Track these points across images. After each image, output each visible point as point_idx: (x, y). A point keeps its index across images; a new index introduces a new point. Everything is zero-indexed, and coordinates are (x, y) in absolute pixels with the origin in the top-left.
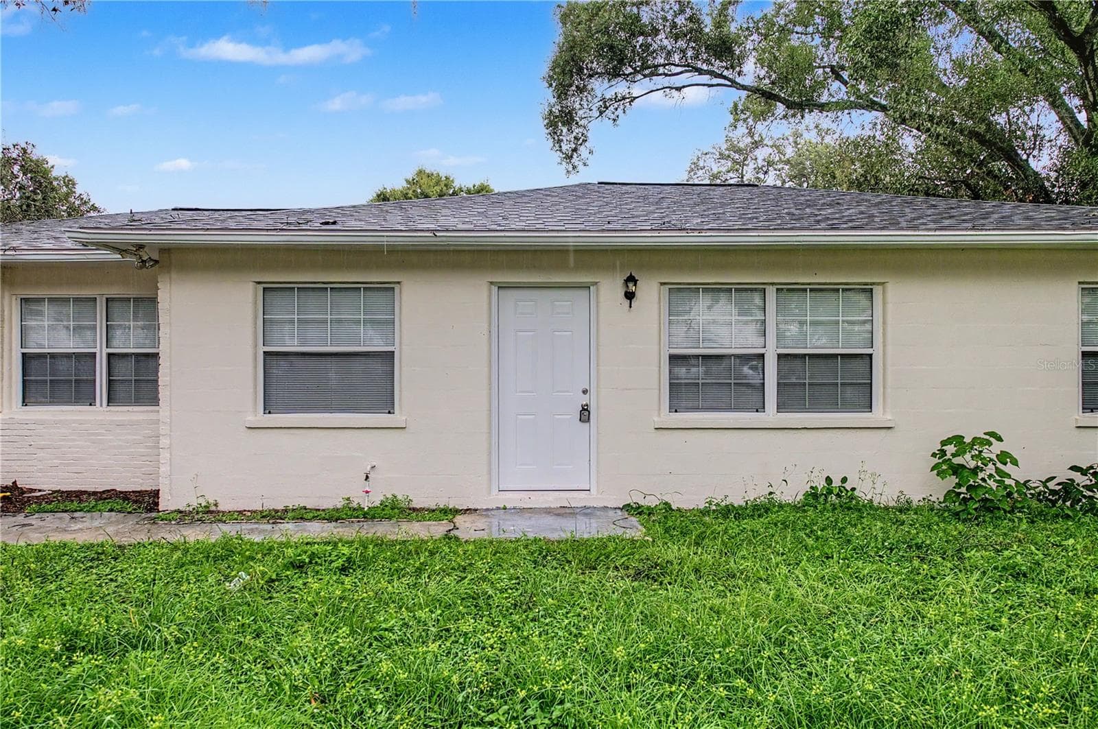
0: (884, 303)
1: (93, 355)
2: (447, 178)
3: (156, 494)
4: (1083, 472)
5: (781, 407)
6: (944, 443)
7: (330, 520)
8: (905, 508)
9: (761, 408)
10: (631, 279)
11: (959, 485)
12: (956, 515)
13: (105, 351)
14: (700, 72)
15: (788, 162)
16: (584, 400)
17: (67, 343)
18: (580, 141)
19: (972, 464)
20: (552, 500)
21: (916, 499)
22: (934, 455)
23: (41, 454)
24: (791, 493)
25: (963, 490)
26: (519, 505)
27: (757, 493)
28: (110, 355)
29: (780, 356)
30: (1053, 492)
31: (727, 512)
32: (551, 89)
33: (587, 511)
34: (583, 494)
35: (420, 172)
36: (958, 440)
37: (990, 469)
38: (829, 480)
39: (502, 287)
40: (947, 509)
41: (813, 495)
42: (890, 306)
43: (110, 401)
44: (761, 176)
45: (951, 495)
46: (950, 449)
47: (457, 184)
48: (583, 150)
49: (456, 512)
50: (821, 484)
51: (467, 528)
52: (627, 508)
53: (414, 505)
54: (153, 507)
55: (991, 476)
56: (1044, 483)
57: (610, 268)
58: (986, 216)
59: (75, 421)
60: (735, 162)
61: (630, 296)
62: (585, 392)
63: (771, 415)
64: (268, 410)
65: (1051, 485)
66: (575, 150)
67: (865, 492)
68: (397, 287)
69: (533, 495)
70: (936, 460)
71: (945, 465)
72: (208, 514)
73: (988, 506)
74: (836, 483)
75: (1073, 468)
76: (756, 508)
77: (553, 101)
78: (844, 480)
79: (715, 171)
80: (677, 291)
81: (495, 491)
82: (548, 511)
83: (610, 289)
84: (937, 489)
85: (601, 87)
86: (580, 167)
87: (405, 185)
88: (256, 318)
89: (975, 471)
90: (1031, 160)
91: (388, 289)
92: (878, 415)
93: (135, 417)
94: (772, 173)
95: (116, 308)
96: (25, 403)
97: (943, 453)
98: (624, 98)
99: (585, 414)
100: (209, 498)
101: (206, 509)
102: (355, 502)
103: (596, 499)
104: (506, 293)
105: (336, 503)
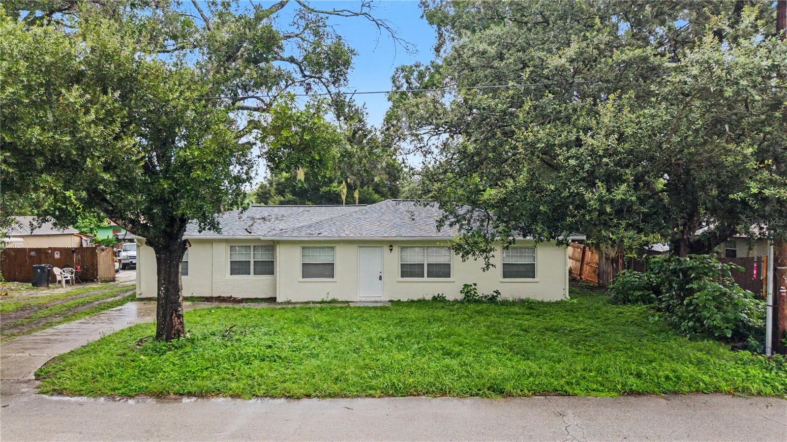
1: (250, 261)
3: (275, 298)
5: (428, 277)
6: (463, 285)
7: (320, 303)
8: (454, 301)
9: (423, 276)
10: (391, 246)
11: (466, 296)
16: (380, 274)
17: (243, 258)
20: (372, 299)
21: (456, 299)
22: (461, 289)
23: (237, 288)
24: (429, 297)
26: (365, 300)
27: (420, 297)
28: (254, 261)
29: (428, 264)
34: (379, 298)
36: (466, 285)
39: (360, 247)
40: (462, 301)
41: (434, 299)
43: (254, 274)
45: (464, 298)
49: (349, 302)
50: (436, 295)
51: (352, 305)
52: (389, 301)
53: (338, 300)
54: (275, 302)
57: (386, 245)
59: (245, 279)
61: (391, 250)
63: (425, 278)
64: (303, 277)
67: (447, 297)
69: (368, 298)
71: (463, 291)
74: (440, 295)
78: (442, 294)
80: (402, 248)
81: (358, 297)
82: (371, 302)
83: (386, 249)
84: (461, 296)
88: (300, 254)
91: (333, 248)
92: (451, 279)
93: (262, 278)
95: (257, 248)
96: (231, 274)
97: (463, 288)
99: (380, 278)
100: (289, 299)
101: (289, 302)
102: (325, 300)
103: (383, 299)
104: (361, 248)
105: (320, 300)
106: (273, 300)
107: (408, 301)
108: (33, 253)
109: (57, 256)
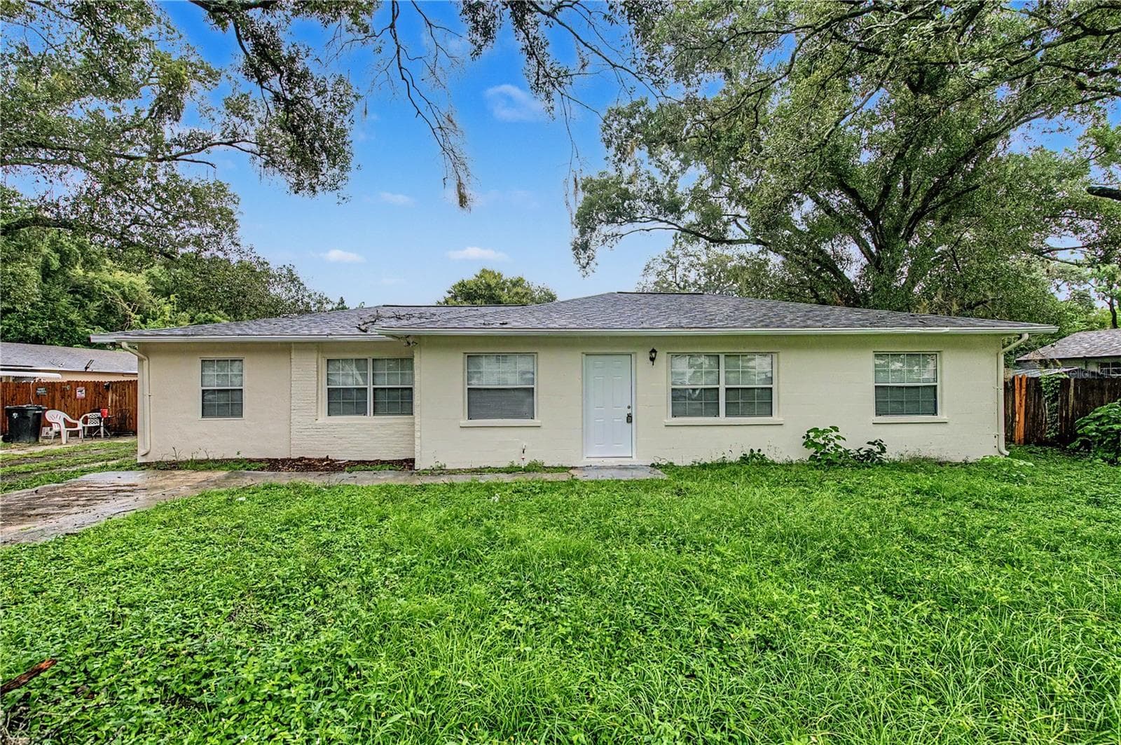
0: (778, 362)
1: (364, 389)
2: (499, 274)
3: (413, 461)
4: (874, 444)
5: (727, 415)
6: (808, 432)
7: (508, 472)
8: (791, 464)
9: (718, 414)
10: (653, 351)
11: (816, 452)
12: (816, 467)
13: (372, 387)
14: (661, 221)
15: (703, 265)
16: (629, 411)
17: (350, 383)
18: (590, 258)
19: (823, 442)
20: (614, 462)
21: (795, 459)
22: (804, 437)
23: (340, 441)
24: (734, 457)
25: (819, 454)
26: (599, 465)
27: (716, 458)
28: (375, 389)
29: (727, 389)
30: (862, 456)
31: (704, 466)
32: (578, 230)
33: (635, 468)
34: (629, 459)
35: (484, 271)
36: (815, 430)
37: (832, 444)
38: (752, 451)
39: (587, 354)
40: (810, 464)
41: (744, 459)
42: (781, 365)
43: (375, 413)
44: (687, 273)
45: (813, 457)
46: (812, 434)
47: (504, 278)
48: (592, 264)
49: (567, 468)
50: (748, 452)
51: (579, 476)
52: (653, 465)
53: (545, 465)
54: (412, 467)
55: (832, 448)
56: (858, 451)
57: (642, 346)
58: (827, 317)
59: (359, 424)
60: (672, 265)
61: (652, 359)
62: (629, 407)
63: (722, 418)
64: (470, 418)
65: (862, 452)
66: (588, 264)
67: (770, 457)
68: (535, 355)
69: (605, 460)
70: (805, 440)
71: (808, 443)
72: (441, 471)
73: (830, 463)
74: (756, 452)
75: (869, 443)
76: (718, 465)
77: (579, 236)
78: (759, 450)
79: (660, 270)
80: (673, 354)
81: (585, 458)
82: (613, 468)
83: (642, 357)
84: (805, 454)
85: (605, 229)
86: (591, 273)
87: (474, 277)
88: (464, 370)
89: (824, 445)
90: (845, 271)
91: (532, 354)
92: (775, 418)
93: (390, 422)
94: (693, 271)
95: (379, 364)
96: (329, 415)
97: (808, 436)
98: (617, 235)
99: (629, 418)
100: (442, 462)
101: (440, 468)
102: (516, 464)
103: (635, 461)
104: (589, 357)
105: (506, 465)
106: (408, 464)
107: (692, 467)
108: (41, 391)
109: (81, 394)
